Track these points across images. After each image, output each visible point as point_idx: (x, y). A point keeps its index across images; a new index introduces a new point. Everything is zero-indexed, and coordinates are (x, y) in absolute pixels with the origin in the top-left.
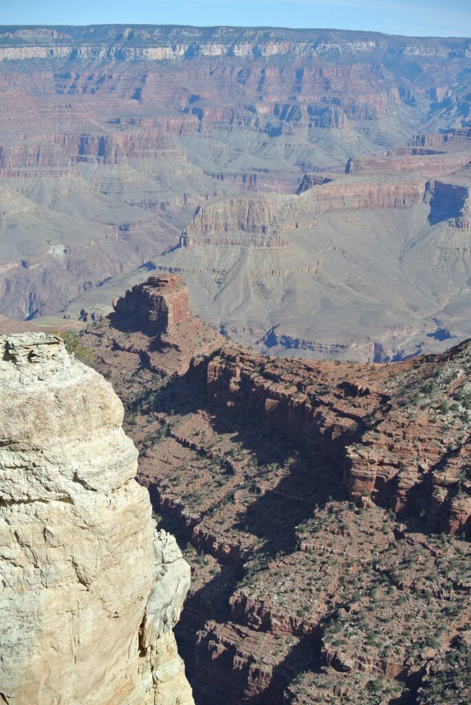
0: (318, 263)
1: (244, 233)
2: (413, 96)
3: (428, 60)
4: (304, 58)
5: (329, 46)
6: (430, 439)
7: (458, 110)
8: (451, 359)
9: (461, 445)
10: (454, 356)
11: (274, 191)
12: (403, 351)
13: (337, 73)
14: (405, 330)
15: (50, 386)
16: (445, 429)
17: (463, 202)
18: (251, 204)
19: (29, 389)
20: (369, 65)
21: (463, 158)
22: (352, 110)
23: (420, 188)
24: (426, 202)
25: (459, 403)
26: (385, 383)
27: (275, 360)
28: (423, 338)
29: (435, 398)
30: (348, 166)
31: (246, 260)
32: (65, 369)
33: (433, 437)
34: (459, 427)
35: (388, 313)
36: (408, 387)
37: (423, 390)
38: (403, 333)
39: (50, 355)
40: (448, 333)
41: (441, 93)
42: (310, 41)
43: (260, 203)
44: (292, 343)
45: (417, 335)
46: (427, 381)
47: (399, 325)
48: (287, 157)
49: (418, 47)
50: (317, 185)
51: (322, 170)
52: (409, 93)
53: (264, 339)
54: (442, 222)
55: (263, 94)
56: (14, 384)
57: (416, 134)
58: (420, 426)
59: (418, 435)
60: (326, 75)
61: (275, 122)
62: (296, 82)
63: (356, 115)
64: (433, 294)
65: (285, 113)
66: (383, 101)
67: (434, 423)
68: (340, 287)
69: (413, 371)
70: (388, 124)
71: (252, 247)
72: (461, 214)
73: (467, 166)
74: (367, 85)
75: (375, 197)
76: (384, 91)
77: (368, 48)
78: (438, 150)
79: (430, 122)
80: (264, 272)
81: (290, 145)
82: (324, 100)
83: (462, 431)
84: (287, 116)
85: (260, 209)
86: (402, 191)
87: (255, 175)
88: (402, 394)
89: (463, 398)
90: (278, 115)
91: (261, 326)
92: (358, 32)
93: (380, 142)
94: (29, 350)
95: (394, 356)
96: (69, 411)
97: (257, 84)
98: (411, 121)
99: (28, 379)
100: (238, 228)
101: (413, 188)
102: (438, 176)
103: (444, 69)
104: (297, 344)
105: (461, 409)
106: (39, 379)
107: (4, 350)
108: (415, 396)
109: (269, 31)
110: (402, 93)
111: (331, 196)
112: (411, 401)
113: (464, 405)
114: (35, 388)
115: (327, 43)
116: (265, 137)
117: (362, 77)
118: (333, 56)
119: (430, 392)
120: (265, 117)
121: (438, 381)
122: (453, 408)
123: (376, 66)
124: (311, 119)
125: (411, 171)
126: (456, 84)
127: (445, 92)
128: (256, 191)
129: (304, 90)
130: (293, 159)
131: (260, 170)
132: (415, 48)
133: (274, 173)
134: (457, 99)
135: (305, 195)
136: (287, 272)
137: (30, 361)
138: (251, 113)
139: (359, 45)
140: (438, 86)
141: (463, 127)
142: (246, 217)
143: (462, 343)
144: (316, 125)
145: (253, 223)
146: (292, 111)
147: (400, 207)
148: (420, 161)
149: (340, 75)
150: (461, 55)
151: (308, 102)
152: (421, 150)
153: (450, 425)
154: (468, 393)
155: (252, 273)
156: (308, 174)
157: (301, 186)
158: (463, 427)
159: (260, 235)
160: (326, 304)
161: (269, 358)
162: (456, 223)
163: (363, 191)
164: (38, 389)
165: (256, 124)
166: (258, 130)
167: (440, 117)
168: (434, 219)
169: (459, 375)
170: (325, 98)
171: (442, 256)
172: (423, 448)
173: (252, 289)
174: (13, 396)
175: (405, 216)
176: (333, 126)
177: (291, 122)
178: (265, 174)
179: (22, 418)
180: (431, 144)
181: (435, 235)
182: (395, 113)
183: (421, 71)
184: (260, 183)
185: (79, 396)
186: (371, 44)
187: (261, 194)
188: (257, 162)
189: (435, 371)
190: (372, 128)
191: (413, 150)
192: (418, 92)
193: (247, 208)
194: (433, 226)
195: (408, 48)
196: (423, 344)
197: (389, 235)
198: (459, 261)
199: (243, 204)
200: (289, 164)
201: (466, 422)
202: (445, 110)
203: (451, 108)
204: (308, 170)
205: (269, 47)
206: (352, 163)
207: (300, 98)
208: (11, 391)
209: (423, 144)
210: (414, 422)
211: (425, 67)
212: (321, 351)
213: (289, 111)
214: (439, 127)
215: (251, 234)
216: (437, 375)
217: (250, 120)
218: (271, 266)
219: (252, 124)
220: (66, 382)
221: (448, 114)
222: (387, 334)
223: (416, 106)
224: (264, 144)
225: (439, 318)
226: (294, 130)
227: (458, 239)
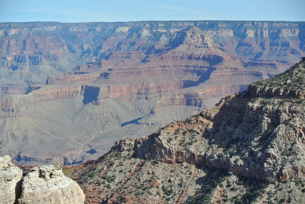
0: (37, 124)
1: (4, 113)
2: (74, 49)
3: (80, 33)
4: (26, 35)
5: (37, 29)
6: (94, 197)
7: (93, 54)
8: (100, 162)
9: (108, 198)
10: (102, 161)
11: (16, 94)
12: (76, 160)
13: (41, 41)
14: (76, 150)
15: (59, 187)
16: (100, 192)
17: (98, 94)
18: (7, 100)
19: (51, 189)
20: (54, 37)
21: (97, 74)
22: (48, 56)
23: (79, 89)
24: (82, 95)
25: (105, 181)
26: (73, 174)
27: (24, 167)
28: (84, 153)
29: (95, 179)
30: (47, 81)
31: (6, 124)
32: (64, 180)
33: (96, 196)
34: (106, 191)
35: (69, 144)
36: (83, 175)
37: (90, 176)
38: (76, 152)
39: (58, 174)
40: (95, 151)
41: (86, 47)
42: (29, 27)
43: (10, 99)
44: (28, 159)
45: (82, 152)
46: (91, 172)
47: (73, 149)
48: (21, 79)
49: (75, 27)
50: (35, 90)
51: (36, 84)
52: (72, 48)
53: (16, 158)
54: (89, 103)
55: (9, 52)
56: (45, 187)
57: (76, 65)
58: (90, 191)
59: (89, 195)
60: (36, 42)
61: (15, 63)
62: (23, 46)
63: (50, 58)
64: (87, 134)
65: (19, 59)
66: (61, 52)
67: (96, 190)
68: (47, 134)
69: (85, 168)
70: (63, 62)
71: (8, 118)
72: (98, 99)
73: (99, 78)
74: (54, 45)
75: (60, 94)
76: (61, 47)
77: (53, 29)
78: (86, 72)
79: (82, 60)
80: (14, 129)
81: (22, 73)
82: (35, 53)
83: (108, 193)
84: (20, 61)
85: (11, 102)
86: (71, 91)
87: (8, 87)
88: (81, 178)
89: (107, 178)
90: (16, 60)
91: (14, 152)
92: (49, 22)
93: (60, 69)
94: (50, 173)
95: (72, 162)
96: (67, 197)
97: (7, 47)
98: (73, 60)
99: (50, 185)
100: (2, 111)
101: (76, 89)
102: (87, 83)
103: (87, 36)
104: (30, 160)
105: (107, 183)
106: (55, 185)
107: (39, 173)
108: (86, 179)
109: (11, 24)
110: (69, 48)
111: (41, 94)
112: (85, 181)
113: (108, 181)
114: (54, 189)
115: (36, 28)
116: (11, 70)
117: (51, 42)
118: (39, 33)
119: (93, 177)
120: (11, 62)
121: (96, 172)
122: (103, 183)
123: (57, 37)
124: (30, 62)
125: (75, 81)
126: (92, 43)
127: (87, 46)
128: (8, 94)
129: (27, 49)
130: (23, 79)
131: (10, 85)
132: (74, 28)
133: (15, 86)
134: (93, 49)
135: (30, 94)
136: (24, 128)
137: (51, 177)
138: (4, 60)
139: (50, 28)
140: (84, 44)
141: (96, 61)
142: (5, 105)
143: (105, 154)
144: (33, 64)
145: (8, 108)
146: (22, 58)
147: (71, 98)
148: (79, 77)
149: (42, 41)
150: (94, 30)
151: (29, 54)
152: (78, 72)
153: (102, 190)
154: (109, 176)
155: (9, 130)
156: (31, 85)
157: (28, 91)
158: (108, 191)
159: (11, 113)
160: (41, 141)
161: (21, 166)
162: (96, 103)
163: (55, 92)
164: (55, 189)
165: (7, 65)
166: (8, 67)
167: (86, 57)
168: (85, 102)
169: (105, 169)
170: (36, 52)
171: (90, 118)
172: (92, 201)
173: (9, 136)
174: (46, 193)
175: (73, 101)
176: (40, 64)
177: (22, 63)
178: (12, 86)
179: (49, 202)
180: (83, 69)
181: (87, 109)
182: (66, 57)
183: (77, 38)
184: (10, 90)
185: (70, 190)
186: (55, 27)
187: (11, 95)
188: (9, 82)
189: (94, 167)
190: (57, 64)
191: (75, 72)
192: (76, 47)
193: (5, 101)
194: (85, 105)
195: (71, 28)
196: (85, 156)
197: (67, 110)
198: (98, 119)
199: (3, 100)
200: (22, 82)
201: (109, 189)
202: (87, 54)
203: (91, 53)
204: (30, 84)
205: (11, 31)
206: (49, 80)
207: (25, 53)
208: (44, 191)
209: (79, 70)
210: (87, 190)
211: (78, 36)
212: (41, 162)
213: (21, 58)
214: (85, 62)
215: (8, 113)
216: (95, 169)
217: (4, 63)
218: (17, 126)
219: (5, 65)
220: (65, 185)
221: (89, 56)
222: (69, 153)
223: (75, 53)
224: (11, 73)
225: (90, 144)
226: (23, 67)
227: (97, 110)
